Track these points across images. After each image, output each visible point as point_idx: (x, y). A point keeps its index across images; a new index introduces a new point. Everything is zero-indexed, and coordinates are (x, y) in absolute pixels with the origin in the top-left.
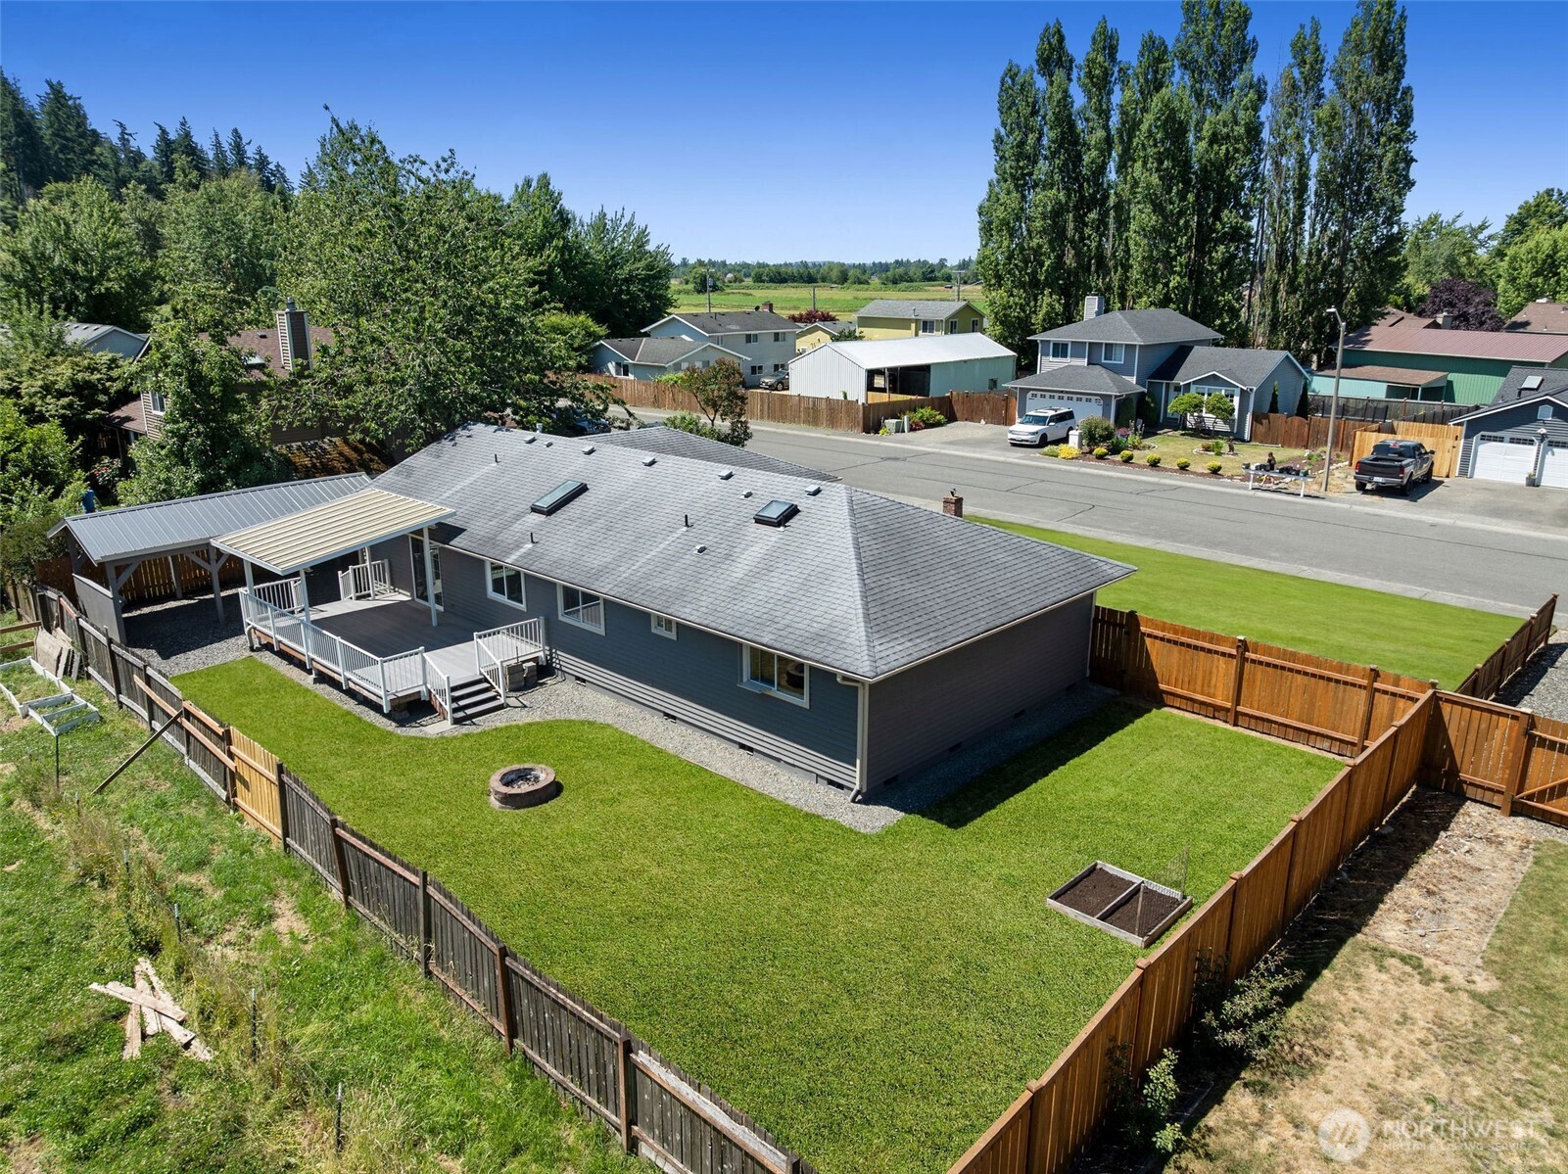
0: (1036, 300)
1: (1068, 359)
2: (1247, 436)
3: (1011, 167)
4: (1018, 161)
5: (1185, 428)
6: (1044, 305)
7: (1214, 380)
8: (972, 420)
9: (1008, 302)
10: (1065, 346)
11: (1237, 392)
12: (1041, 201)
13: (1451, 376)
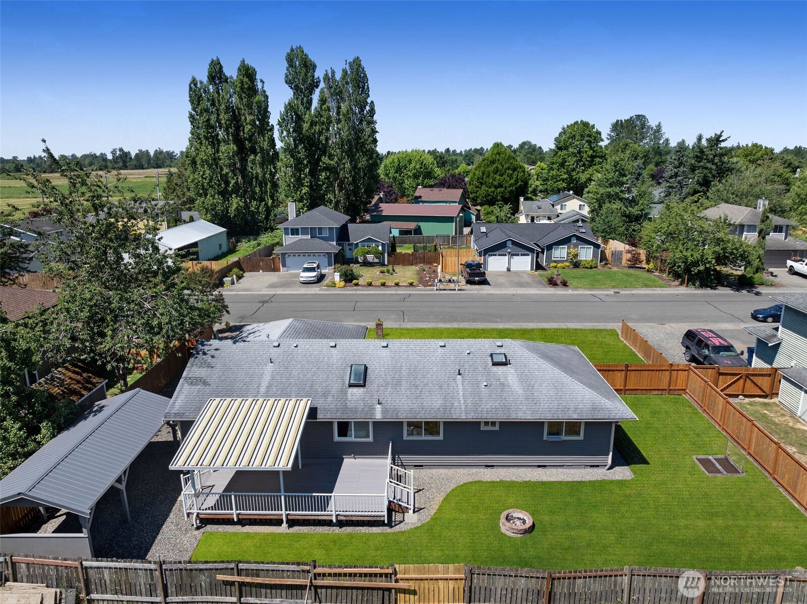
0: (229, 201)
1: (300, 236)
2: (386, 263)
3: (204, 132)
4: (207, 129)
5: (358, 263)
6: (235, 203)
7: (370, 240)
8: (254, 271)
9: (214, 202)
10: (297, 230)
11: (380, 244)
12: (226, 151)
13: (420, 224)
